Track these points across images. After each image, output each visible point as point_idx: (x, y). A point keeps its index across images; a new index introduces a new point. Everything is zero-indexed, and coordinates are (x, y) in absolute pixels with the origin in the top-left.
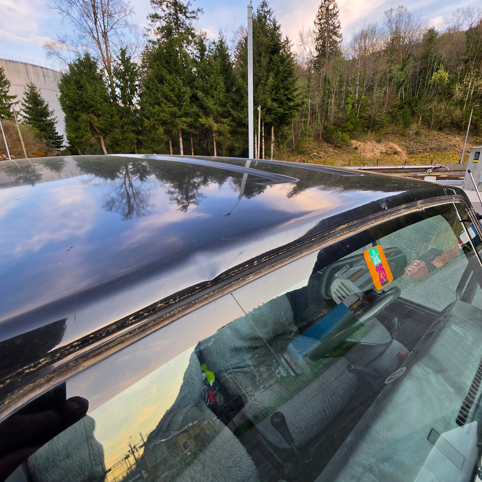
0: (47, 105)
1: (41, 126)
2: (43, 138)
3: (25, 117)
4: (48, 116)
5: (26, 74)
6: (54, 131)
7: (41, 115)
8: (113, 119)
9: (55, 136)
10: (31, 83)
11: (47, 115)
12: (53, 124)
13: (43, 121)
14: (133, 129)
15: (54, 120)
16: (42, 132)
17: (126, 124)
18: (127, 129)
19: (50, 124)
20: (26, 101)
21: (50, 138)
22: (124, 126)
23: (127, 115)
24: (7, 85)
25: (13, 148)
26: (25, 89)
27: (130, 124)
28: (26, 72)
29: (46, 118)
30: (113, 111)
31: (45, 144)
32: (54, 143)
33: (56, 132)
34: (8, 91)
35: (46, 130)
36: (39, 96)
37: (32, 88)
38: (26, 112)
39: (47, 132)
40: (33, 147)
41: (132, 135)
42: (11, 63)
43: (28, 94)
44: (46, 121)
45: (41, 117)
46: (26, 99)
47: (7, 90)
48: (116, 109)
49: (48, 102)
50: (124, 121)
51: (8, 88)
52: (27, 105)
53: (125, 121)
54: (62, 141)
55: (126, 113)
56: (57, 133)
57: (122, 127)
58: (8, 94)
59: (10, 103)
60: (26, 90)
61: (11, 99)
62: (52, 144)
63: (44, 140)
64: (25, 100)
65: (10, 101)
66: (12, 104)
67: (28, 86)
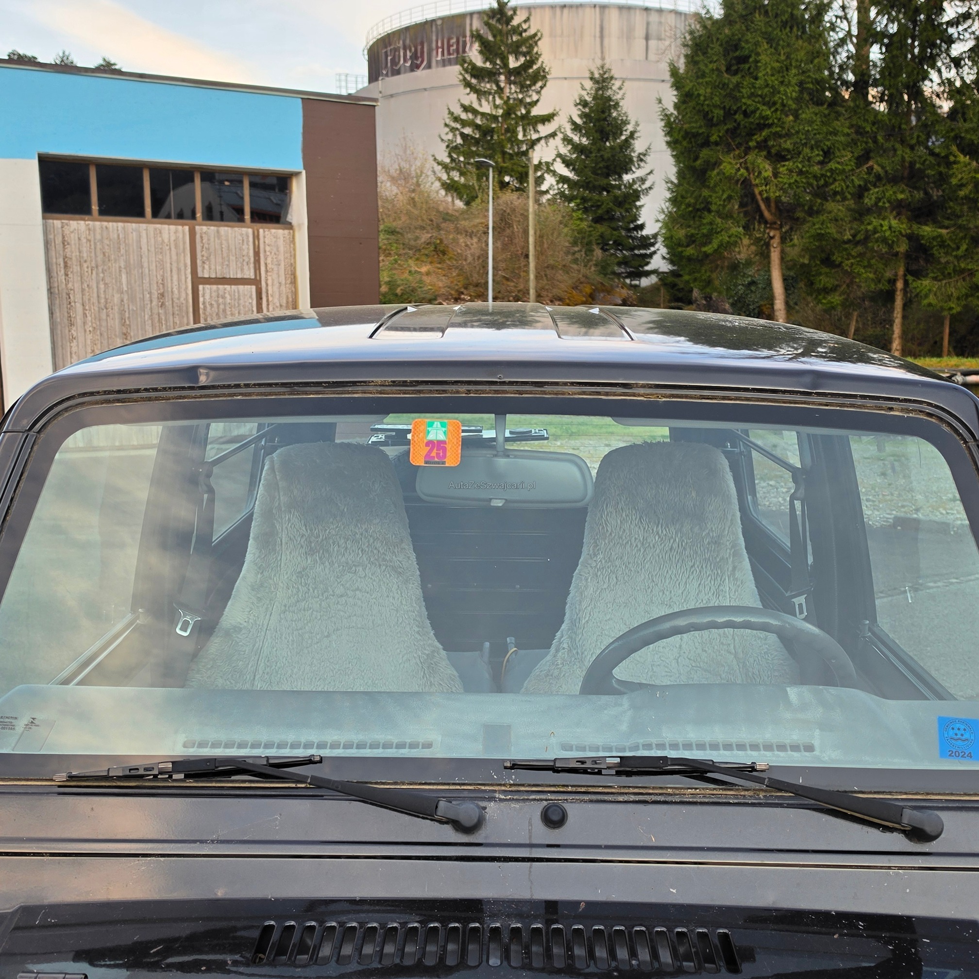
0: (632, 134)
1: (598, 207)
2: (595, 247)
3: (563, 179)
4: (627, 170)
5: (598, 40)
6: (635, 219)
7: (607, 167)
8: (833, 165)
9: (633, 238)
10: (602, 67)
11: (625, 165)
12: (636, 195)
13: (608, 188)
14: (901, 196)
15: (643, 180)
16: (598, 226)
17: (878, 178)
18: (879, 199)
19: (626, 196)
20: (576, 127)
21: (618, 244)
22: (868, 190)
23: (888, 145)
24: (540, 84)
25: (507, 279)
26: (583, 88)
27: (894, 180)
28: (598, 34)
29: (620, 178)
30: (835, 133)
31: (596, 265)
32: (624, 262)
33: (639, 223)
34: (538, 101)
35: (612, 219)
36: (617, 105)
37: (602, 82)
38: (567, 163)
39: (613, 225)
40: (560, 275)
41: (894, 223)
42: (566, 11)
43: (585, 104)
44: (619, 187)
45: (607, 175)
46: (579, 121)
47: (535, 97)
48: (851, 126)
49: (637, 124)
50: (871, 169)
51: (538, 92)
52: (576, 139)
53: (876, 168)
54: (651, 256)
55: (888, 137)
56: (642, 227)
57: (860, 193)
58: (535, 111)
59: (535, 136)
60: (584, 93)
61: (540, 127)
62: (619, 264)
63: (598, 253)
64: (574, 123)
65: (536, 131)
66: (539, 140)
67: (591, 79)
